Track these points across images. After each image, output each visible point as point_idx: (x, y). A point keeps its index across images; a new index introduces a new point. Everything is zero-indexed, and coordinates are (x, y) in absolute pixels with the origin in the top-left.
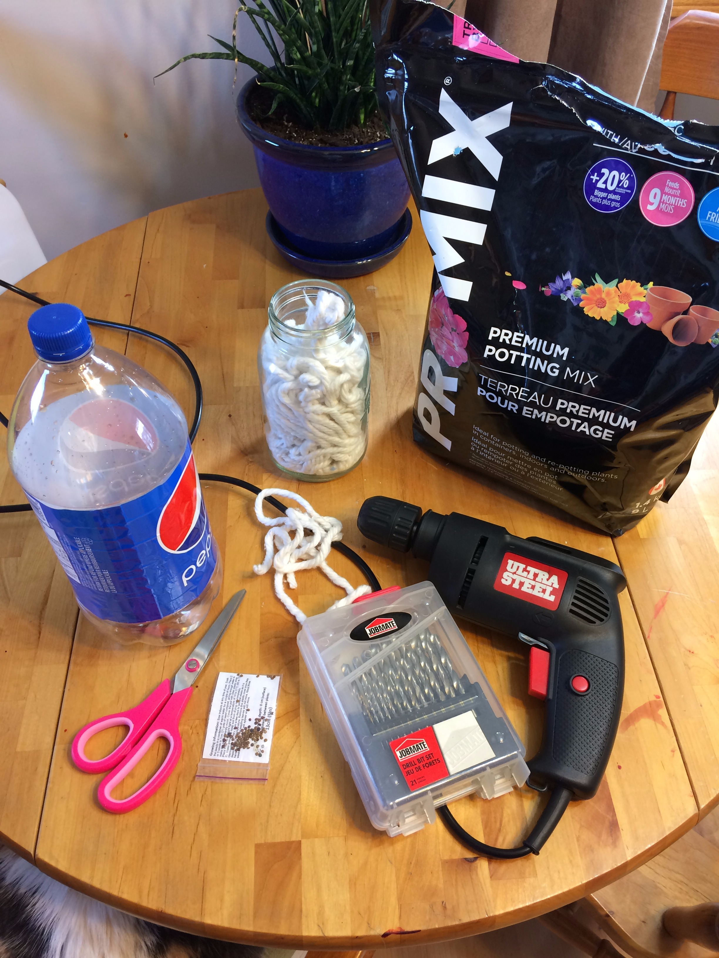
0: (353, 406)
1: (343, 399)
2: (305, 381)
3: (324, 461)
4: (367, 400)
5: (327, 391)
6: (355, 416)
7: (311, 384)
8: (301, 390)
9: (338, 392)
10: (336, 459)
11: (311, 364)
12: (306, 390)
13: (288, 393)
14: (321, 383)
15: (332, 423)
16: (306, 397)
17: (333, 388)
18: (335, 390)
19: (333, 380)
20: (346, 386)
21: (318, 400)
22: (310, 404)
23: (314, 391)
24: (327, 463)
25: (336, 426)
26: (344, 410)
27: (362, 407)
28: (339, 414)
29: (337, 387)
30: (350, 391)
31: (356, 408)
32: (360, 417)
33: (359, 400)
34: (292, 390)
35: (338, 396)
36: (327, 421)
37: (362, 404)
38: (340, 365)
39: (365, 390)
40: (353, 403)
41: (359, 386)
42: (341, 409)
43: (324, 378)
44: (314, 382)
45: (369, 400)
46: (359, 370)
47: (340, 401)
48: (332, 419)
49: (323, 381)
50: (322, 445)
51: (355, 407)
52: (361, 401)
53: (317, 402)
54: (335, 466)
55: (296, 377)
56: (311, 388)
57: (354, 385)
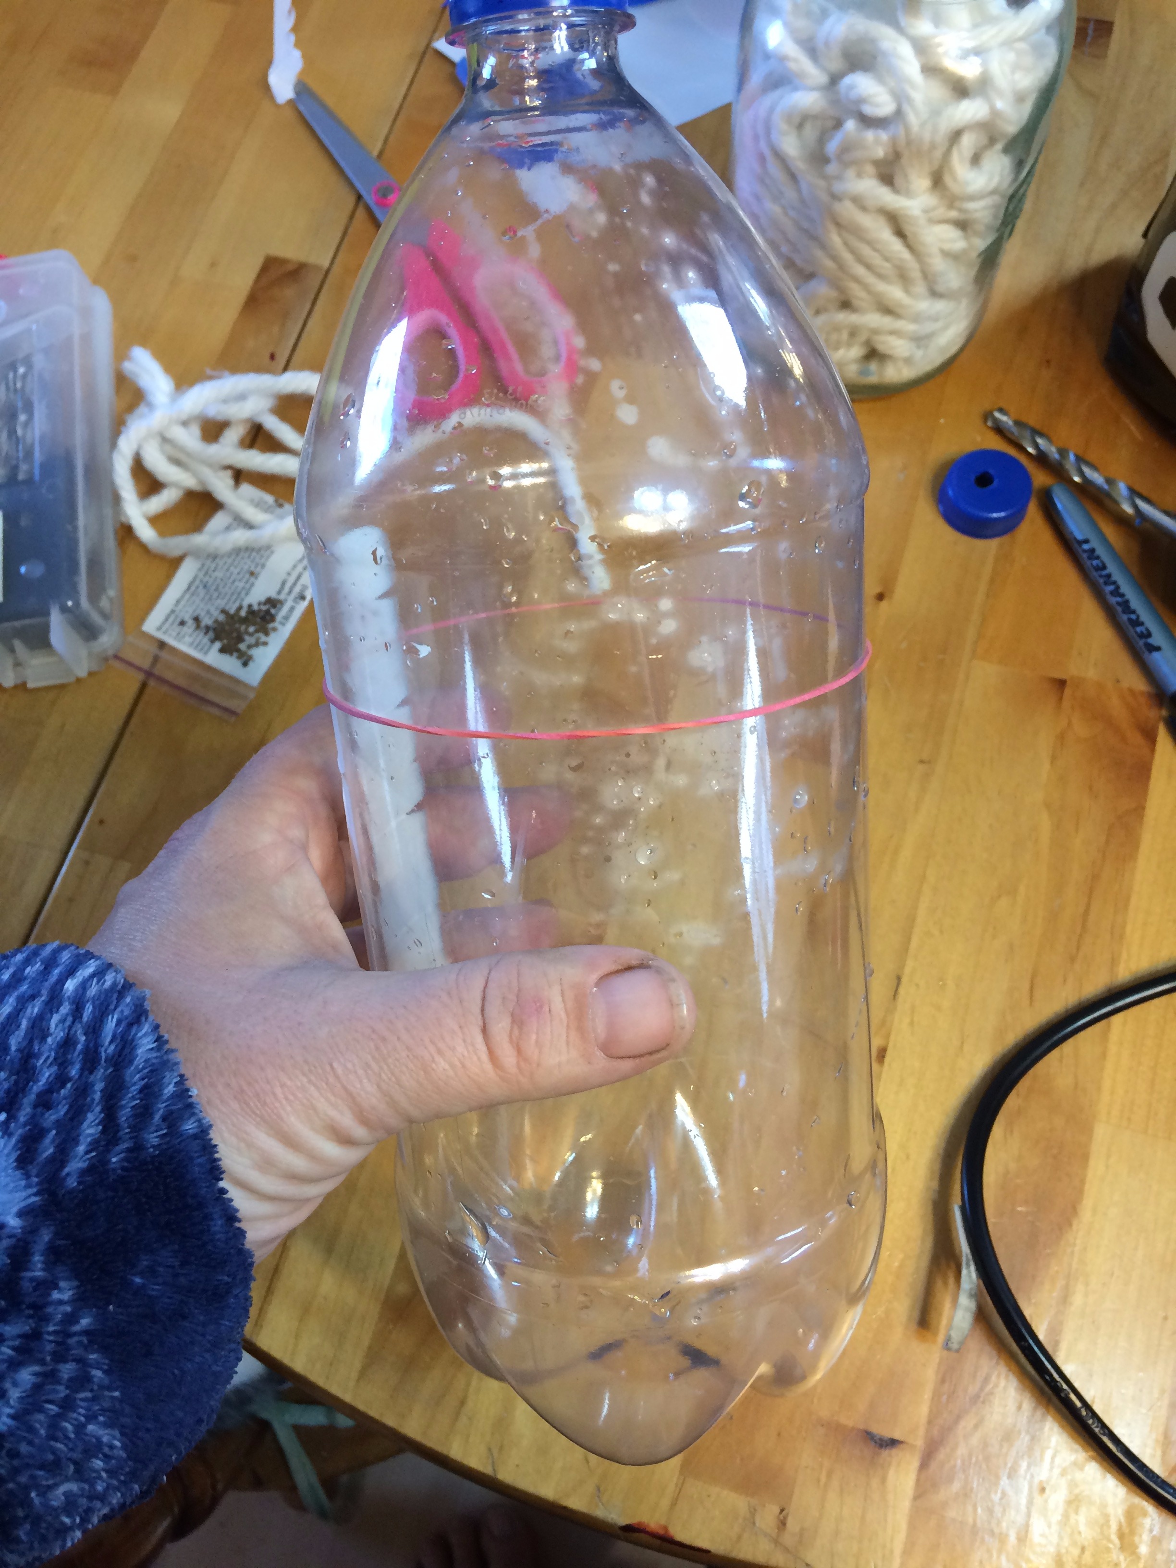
0: (972, 206)
1: (947, 179)
2: (853, 95)
3: (849, 345)
4: (1015, 201)
5: (909, 143)
6: (966, 238)
7: (868, 110)
8: (838, 124)
9: (938, 154)
10: (881, 348)
11: (885, 45)
12: (850, 125)
13: (801, 121)
14: (899, 113)
15: (896, 246)
16: (846, 149)
17: (927, 136)
18: (933, 146)
19: (936, 113)
20: (968, 142)
21: (877, 163)
22: (851, 173)
23: (870, 135)
24: (856, 352)
25: (906, 255)
26: (942, 212)
27: (995, 217)
28: (922, 221)
29: (941, 136)
30: (976, 160)
31: (978, 215)
32: (981, 244)
33: (994, 192)
34: (815, 117)
35: (936, 164)
36: (886, 235)
37: (996, 207)
38: (969, 70)
39: (1019, 164)
40: (972, 198)
41: (1006, 150)
42: (934, 209)
43: (909, 100)
44: (877, 105)
45: (1021, 200)
46: (1020, 98)
47: (938, 181)
48: (900, 233)
49: (906, 108)
50: (856, 302)
51: (976, 211)
52: (996, 199)
53: (870, 169)
54: (873, 366)
55: (834, 80)
56: (867, 122)
57: (992, 141)
